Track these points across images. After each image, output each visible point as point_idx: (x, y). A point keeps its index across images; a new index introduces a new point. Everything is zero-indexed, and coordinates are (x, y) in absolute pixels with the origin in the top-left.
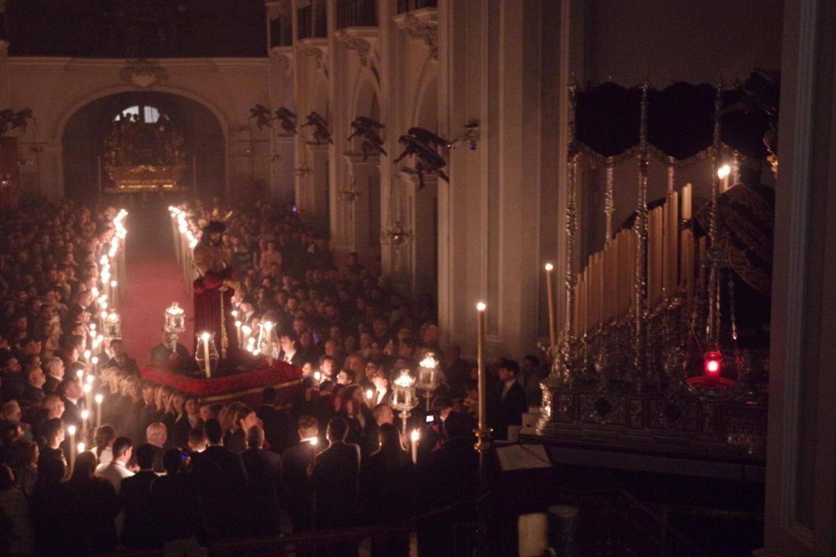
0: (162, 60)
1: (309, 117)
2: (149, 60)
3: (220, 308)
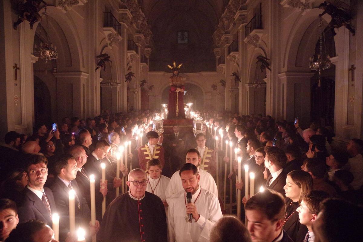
0: (188, 74)
1: (233, 73)
2: (185, 74)
3: (176, 98)
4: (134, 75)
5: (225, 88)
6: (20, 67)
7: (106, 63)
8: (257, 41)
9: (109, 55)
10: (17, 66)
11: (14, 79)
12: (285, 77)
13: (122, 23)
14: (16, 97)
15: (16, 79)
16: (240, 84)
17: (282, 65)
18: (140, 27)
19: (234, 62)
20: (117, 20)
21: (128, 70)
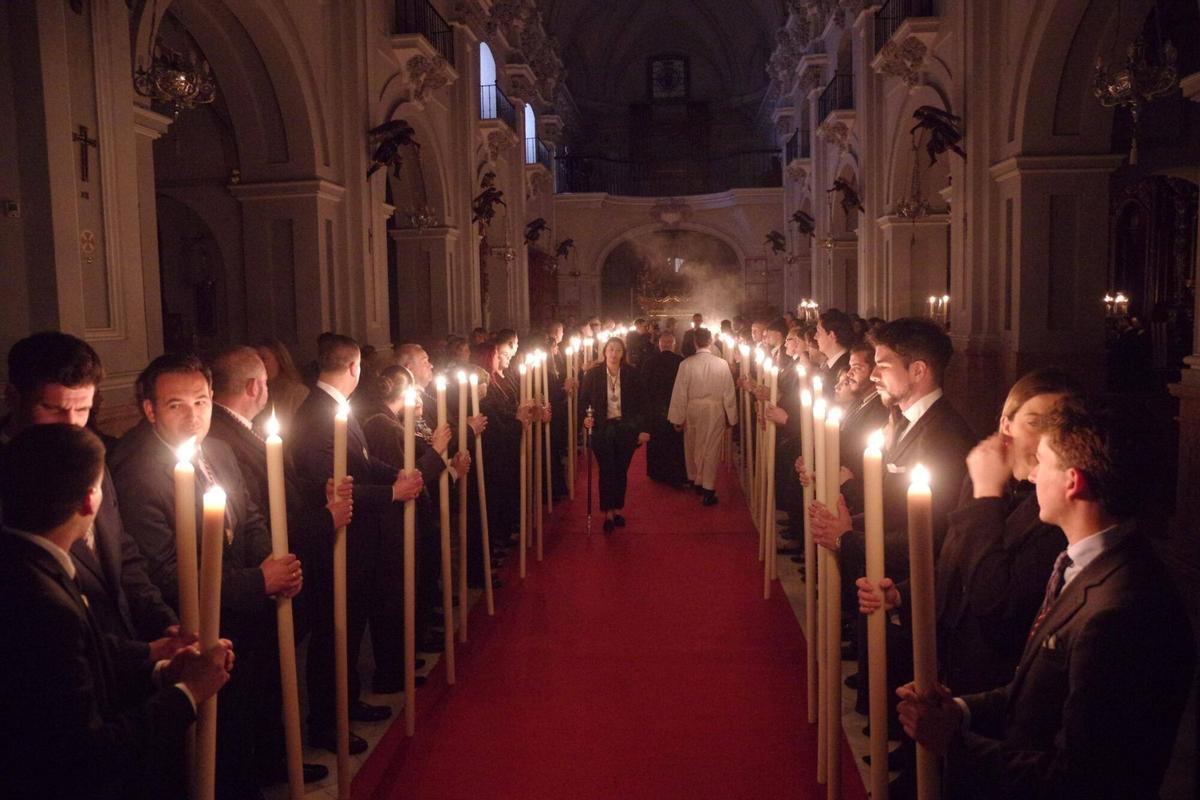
0: (687, 197)
2: (677, 198)
4: (501, 198)
5: (813, 238)
6: (98, 137)
7: (401, 150)
8: (918, 60)
9: (410, 124)
10: (86, 133)
11: (80, 174)
12: (1016, 173)
13: (457, 24)
14: (88, 237)
15: (85, 176)
16: (862, 218)
17: (1005, 136)
18: (520, 42)
19: (842, 147)
20: (441, 13)
21: (483, 185)
